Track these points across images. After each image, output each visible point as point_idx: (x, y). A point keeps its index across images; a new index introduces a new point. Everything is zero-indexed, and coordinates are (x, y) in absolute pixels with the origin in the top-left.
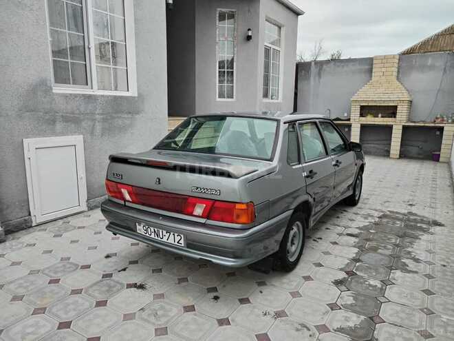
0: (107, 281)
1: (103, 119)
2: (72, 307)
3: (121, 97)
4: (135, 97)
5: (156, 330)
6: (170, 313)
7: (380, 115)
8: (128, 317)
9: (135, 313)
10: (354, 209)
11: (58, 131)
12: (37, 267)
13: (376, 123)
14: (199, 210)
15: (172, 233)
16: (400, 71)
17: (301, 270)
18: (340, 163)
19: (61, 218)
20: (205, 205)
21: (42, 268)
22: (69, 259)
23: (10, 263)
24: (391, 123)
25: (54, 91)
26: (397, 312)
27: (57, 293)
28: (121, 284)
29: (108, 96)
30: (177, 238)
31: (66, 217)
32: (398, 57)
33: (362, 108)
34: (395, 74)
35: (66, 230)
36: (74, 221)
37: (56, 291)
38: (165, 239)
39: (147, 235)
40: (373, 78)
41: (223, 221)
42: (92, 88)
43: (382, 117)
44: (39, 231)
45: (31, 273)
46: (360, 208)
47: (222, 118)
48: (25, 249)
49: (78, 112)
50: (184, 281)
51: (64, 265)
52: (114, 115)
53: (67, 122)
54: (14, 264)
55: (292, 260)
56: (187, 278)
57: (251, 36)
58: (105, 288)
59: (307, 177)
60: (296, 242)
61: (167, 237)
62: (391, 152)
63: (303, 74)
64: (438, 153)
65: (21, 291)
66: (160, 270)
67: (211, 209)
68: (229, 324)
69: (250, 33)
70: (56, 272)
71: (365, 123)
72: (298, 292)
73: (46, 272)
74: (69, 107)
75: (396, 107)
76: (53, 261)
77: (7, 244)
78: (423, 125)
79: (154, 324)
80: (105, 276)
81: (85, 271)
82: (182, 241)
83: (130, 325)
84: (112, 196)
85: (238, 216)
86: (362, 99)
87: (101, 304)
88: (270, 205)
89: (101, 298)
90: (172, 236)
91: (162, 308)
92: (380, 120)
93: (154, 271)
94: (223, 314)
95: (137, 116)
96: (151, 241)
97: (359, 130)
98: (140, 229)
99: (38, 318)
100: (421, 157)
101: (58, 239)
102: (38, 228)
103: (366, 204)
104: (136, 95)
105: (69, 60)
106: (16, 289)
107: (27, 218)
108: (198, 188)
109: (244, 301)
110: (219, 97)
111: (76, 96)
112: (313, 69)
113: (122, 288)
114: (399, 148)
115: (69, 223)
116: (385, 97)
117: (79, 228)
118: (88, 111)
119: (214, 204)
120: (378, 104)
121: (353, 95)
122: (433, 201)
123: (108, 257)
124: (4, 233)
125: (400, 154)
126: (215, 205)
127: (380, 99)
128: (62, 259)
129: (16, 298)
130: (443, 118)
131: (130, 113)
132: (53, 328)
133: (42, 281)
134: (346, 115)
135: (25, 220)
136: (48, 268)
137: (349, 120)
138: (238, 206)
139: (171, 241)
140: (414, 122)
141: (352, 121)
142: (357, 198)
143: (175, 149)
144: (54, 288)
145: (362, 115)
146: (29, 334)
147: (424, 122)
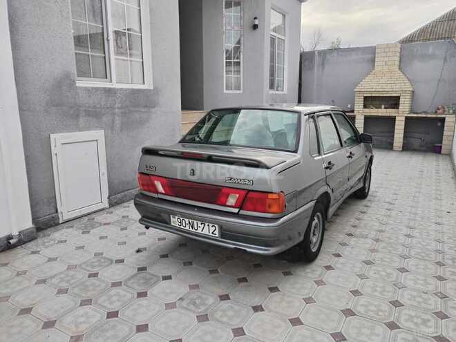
0: (143, 274)
1: (122, 113)
2: (115, 298)
3: (139, 90)
4: (151, 90)
5: (197, 317)
6: (207, 302)
7: (383, 107)
8: (170, 306)
9: (175, 303)
10: (365, 202)
11: (81, 126)
12: (73, 262)
13: (380, 115)
14: (232, 200)
15: (207, 224)
16: (403, 60)
17: (322, 260)
18: (354, 154)
19: (85, 215)
20: (238, 195)
21: (79, 263)
22: (102, 254)
23: (47, 259)
24: (394, 115)
25: (77, 85)
26: (414, 297)
27: (99, 286)
28: (156, 276)
29: (126, 90)
30: (212, 229)
31: (89, 214)
32: (399, 45)
33: (366, 98)
34: (397, 63)
35: (93, 227)
36: (99, 218)
37: (97, 284)
38: (199, 231)
39: (182, 227)
40: (376, 67)
41: (255, 211)
42: (111, 81)
43: (385, 108)
44: (67, 228)
45: (69, 268)
46: (370, 201)
47: (236, 111)
48: (58, 245)
49: (98, 106)
50: (215, 273)
51: (99, 260)
52: (131, 109)
53: (89, 116)
54: (50, 260)
55: (314, 250)
56: (217, 270)
57: (257, 25)
58: (142, 281)
59: (327, 168)
60: (317, 233)
61: (201, 229)
62: (395, 144)
63: (307, 64)
64: (440, 145)
65: (64, 285)
66: (190, 263)
67: (244, 200)
68: (263, 310)
69: (256, 22)
70: (93, 267)
71: (368, 114)
72: (321, 280)
73: (83, 266)
74: (91, 102)
75: (398, 98)
76: (87, 256)
77: (39, 241)
78: (424, 116)
79: (194, 312)
80: (140, 269)
81: (120, 266)
82: (216, 232)
83: (173, 313)
84: (144, 190)
85: (269, 206)
86: (365, 90)
87: (142, 295)
88: (297, 194)
89: (140, 289)
90: (206, 227)
91: (200, 297)
92: (383, 112)
93: (185, 264)
94: (257, 301)
95: (153, 110)
96: (185, 232)
97: (363, 121)
98: (175, 221)
99: (87, 309)
100: (423, 149)
101: (86, 236)
102: (66, 225)
103: (375, 196)
104: (152, 88)
105: (90, 53)
106: (59, 283)
107: (54, 215)
108: (231, 178)
109: (274, 289)
110: (227, 89)
111: (97, 89)
112: (317, 59)
113: (159, 280)
114: (402, 140)
115: (93, 219)
116: (388, 88)
117: (105, 224)
118: (109, 106)
119: (247, 194)
120: (381, 95)
121: (357, 85)
122: (438, 192)
123: (138, 251)
124: (35, 230)
125: (403, 147)
126: (249, 196)
127: (382, 90)
128: (96, 255)
129: (61, 291)
130: (444, 108)
131: (146, 106)
132: (102, 318)
133: (81, 275)
134: (349, 106)
135: (53, 217)
136: (84, 263)
137: (353, 111)
138: (270, 196)
139: (206, 232)
140: (417, 113)
141: (355, 113)
142: (366, 191)
143: (199, 142)
144: (94, 281)
145: (365, 107)
146: (81, 323)
147: (425, 112)
